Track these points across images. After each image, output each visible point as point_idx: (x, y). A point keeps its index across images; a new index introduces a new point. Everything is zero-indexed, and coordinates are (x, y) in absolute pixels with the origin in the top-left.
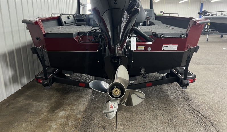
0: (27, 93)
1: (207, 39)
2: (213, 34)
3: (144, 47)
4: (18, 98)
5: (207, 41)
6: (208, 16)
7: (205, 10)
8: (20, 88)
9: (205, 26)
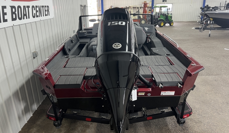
0: (38, 123)
1: (209, 34)
2: (215, 29)
3: (144, 93)
4: (31, 130)
5: (209, 36)
6: (211, 11)
7: (208, 5)
8: (32, 115)
9: (208, 21)
